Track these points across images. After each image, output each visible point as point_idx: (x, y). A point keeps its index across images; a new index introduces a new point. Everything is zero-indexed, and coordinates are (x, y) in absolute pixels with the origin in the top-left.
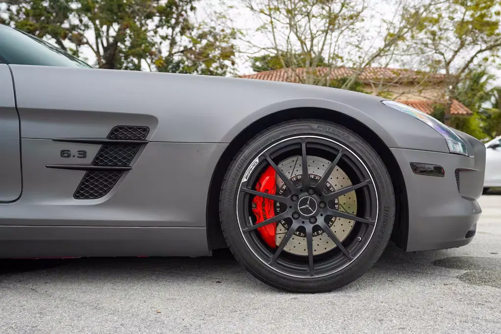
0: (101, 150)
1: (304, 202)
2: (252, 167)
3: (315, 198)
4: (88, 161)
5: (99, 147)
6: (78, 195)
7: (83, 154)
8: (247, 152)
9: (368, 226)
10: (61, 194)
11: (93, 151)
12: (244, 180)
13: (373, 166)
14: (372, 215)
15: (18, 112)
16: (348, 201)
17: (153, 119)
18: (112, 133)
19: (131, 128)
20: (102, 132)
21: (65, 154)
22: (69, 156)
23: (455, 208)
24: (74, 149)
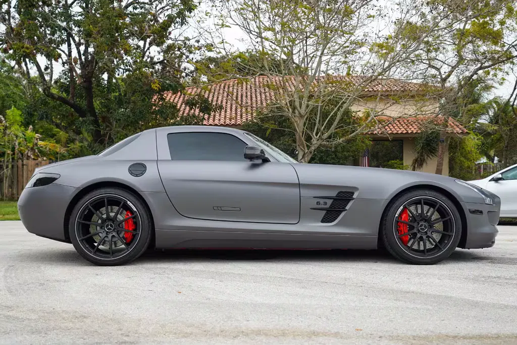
0: (333, 202)
1: (422, 225)
2: (400, 210)
3: (426, 224)
4: (328, 206)
5: (332, 200)
6: (323, 221)
7: (326, 204)
8: (397, 203)
9: (450, 236)
10: (316, 221)
11: (329, 202)
12: (396, 215)
13: (453, 210)
14: (452, 231)
15: (299, 185)
16: (439, 226)
17: (356, 189)
18: (338, 194)
19: (349, 192)
20: (334, 194)
21: (318, 203)
22: (320, 204)
23: (487, 229)
24: (322, 201)
